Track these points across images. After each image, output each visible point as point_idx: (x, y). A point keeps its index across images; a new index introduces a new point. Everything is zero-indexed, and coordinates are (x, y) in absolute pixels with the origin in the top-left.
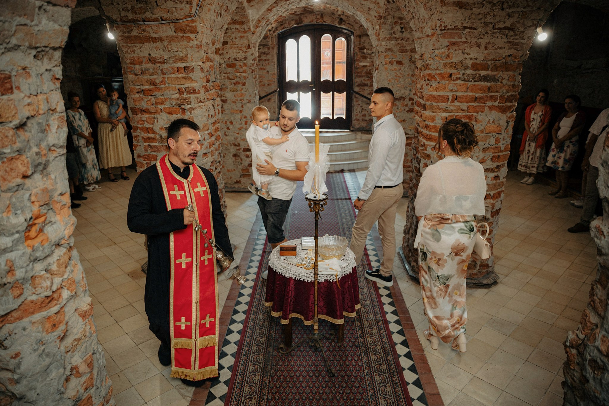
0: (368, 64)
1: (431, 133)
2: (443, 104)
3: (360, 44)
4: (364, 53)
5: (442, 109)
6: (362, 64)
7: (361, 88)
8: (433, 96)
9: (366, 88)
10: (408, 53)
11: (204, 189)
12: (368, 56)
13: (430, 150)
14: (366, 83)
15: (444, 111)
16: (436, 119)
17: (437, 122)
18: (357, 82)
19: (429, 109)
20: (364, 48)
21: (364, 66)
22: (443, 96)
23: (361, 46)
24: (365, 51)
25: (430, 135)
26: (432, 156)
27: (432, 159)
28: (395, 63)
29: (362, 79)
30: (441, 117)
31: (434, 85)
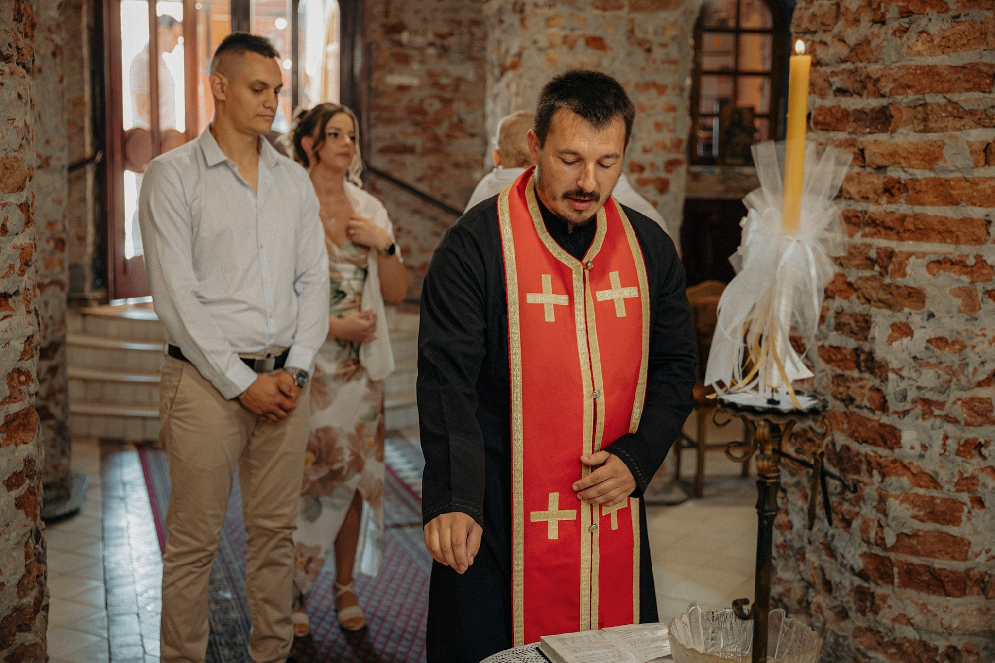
0: (415, 82)
1: (918, 209)
2: (977, 95)
3: (387, 14)
4: (400, 44)
5: (972, 113)
6: (395, 80)
7: (391, 161)
8: (931, 72)
9: (408, 159)
10: (624, 13)
11: (631, 292)
12: (415, 54)
13: (923, 271)
14: (410, 141)
15: (979, 124)
16: (947, 152)
17: (949, 165)
18: (379, 139)
19: (906, 124)
20: (399, 28)
21: (402, 88)
22: (973, 65)
23: (392, 20)
24: (405, 37)
25: (916, 217)
26: (929, 291)
27: (929, 306)
28: (581, 43)
29: (396, 129)
30: (970, 145)
31: (934, 29)
